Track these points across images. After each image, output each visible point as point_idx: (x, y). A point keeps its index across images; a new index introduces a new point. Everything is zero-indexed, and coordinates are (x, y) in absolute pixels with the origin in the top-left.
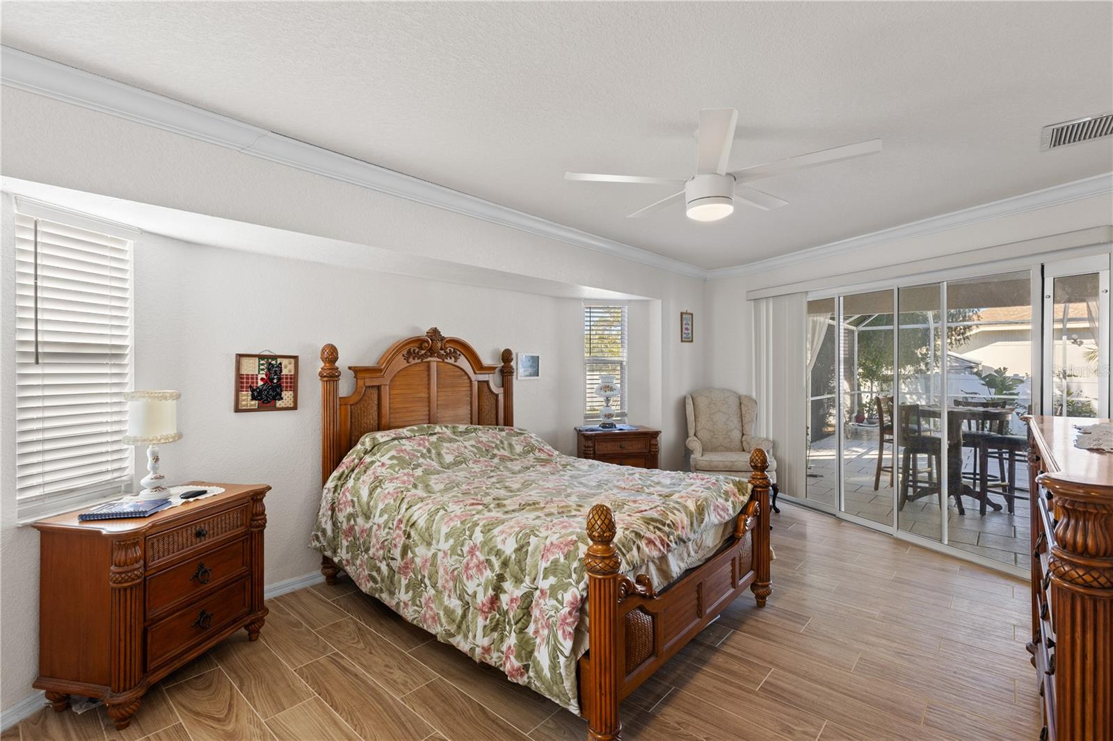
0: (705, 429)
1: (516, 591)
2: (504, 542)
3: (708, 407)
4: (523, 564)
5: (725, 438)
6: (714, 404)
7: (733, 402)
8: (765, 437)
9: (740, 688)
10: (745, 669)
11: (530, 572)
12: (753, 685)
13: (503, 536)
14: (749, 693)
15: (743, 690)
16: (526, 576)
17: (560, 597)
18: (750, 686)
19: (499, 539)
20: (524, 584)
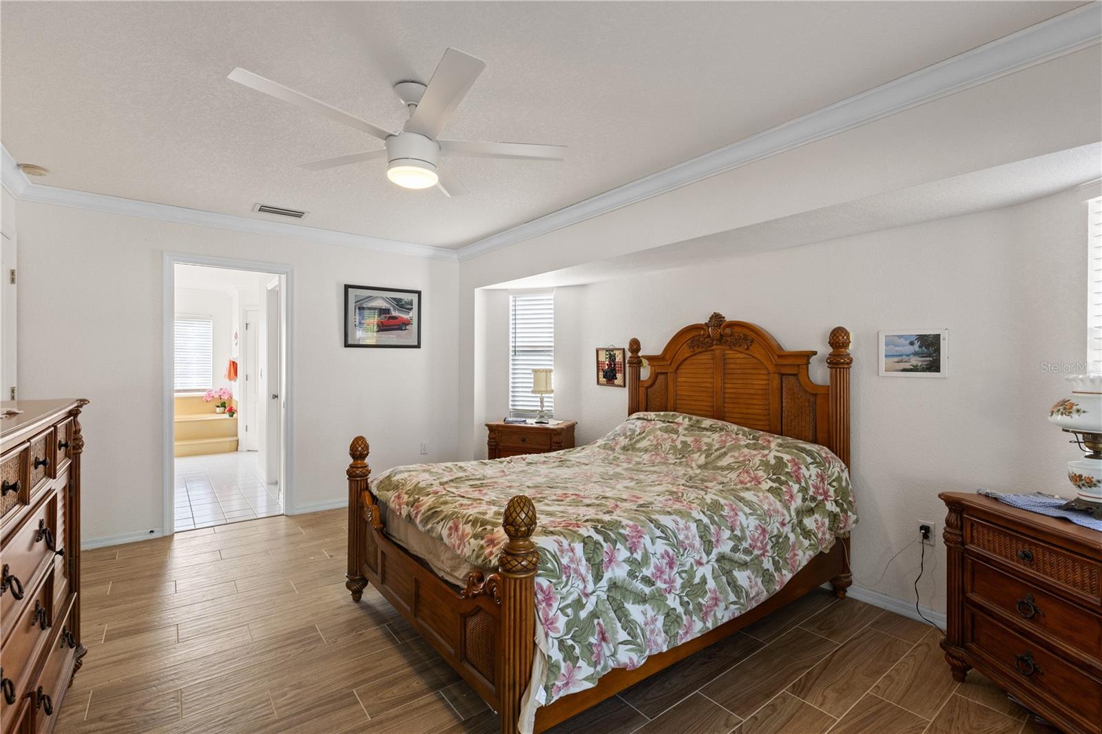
9: (366, 681)
10: (388, 695)
12: (362, 691)
14: (354, 683)
15: (362, 681)
18: (362, 688)
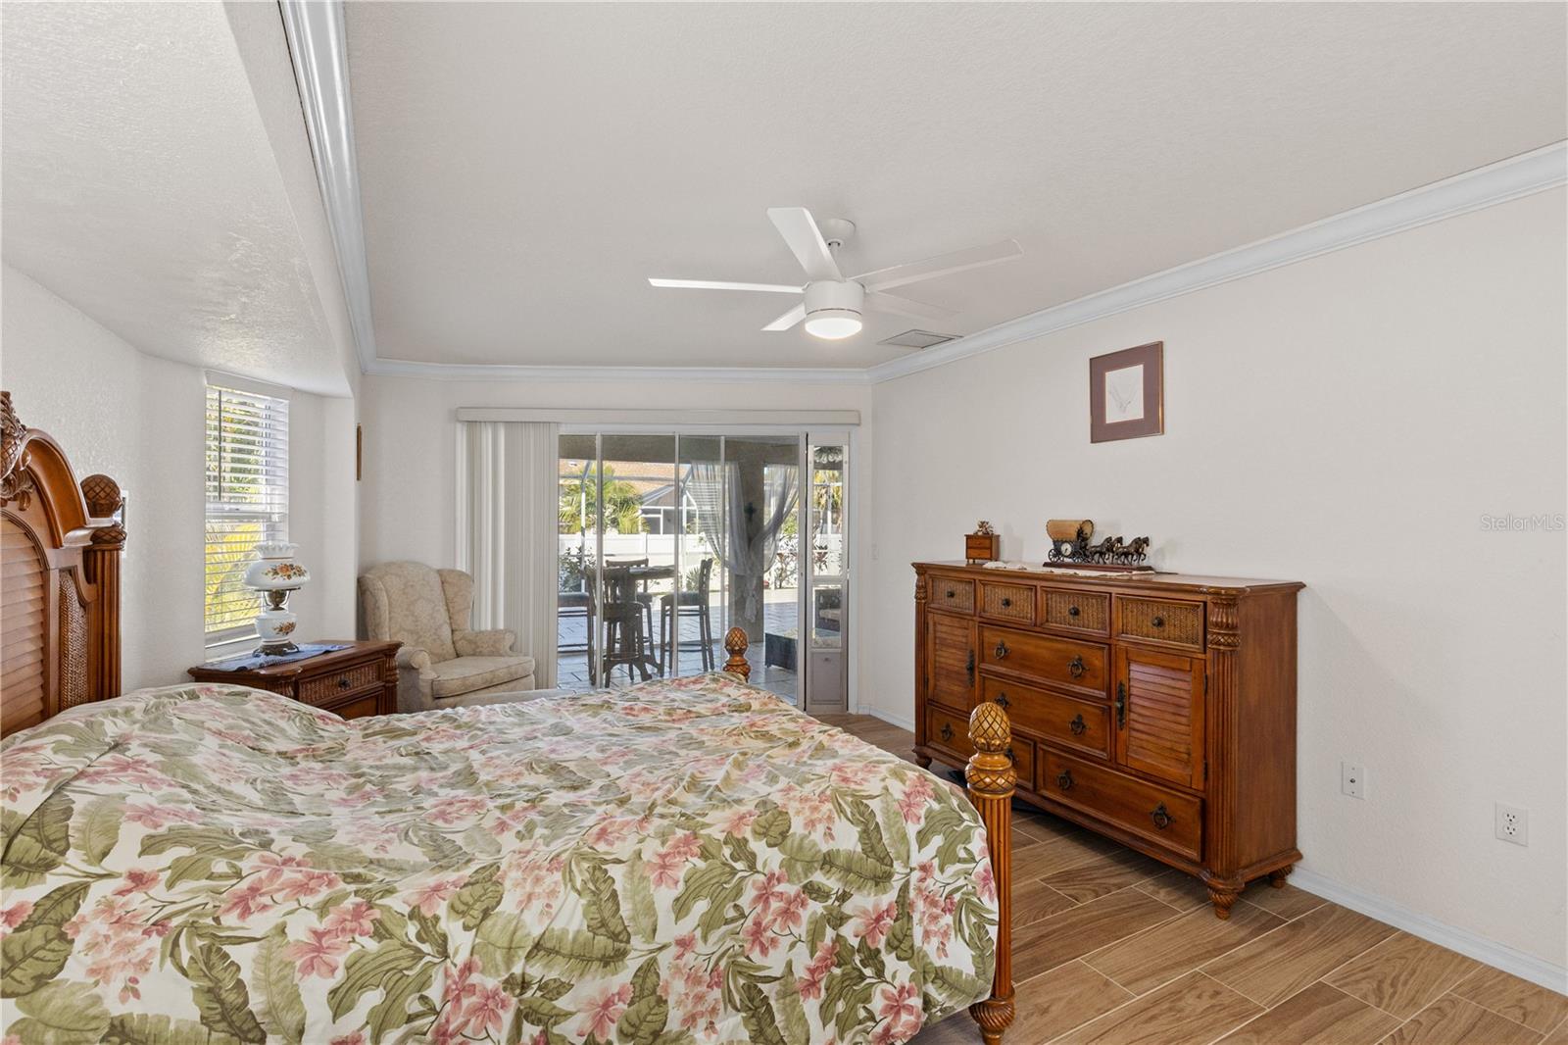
0: (404, 630)
1: (884, 897)
2: (829, 834)
3: (404, 593)
4: (879, 848)
5: (434, 640)
6: (412, 586)
7: (435, 580)
8: (489, 628)
11: (898, 852)
13: (821, 828)
16: (895, 863)
17: (962, 854)
19: (817, 835)
20: (896, 877)
